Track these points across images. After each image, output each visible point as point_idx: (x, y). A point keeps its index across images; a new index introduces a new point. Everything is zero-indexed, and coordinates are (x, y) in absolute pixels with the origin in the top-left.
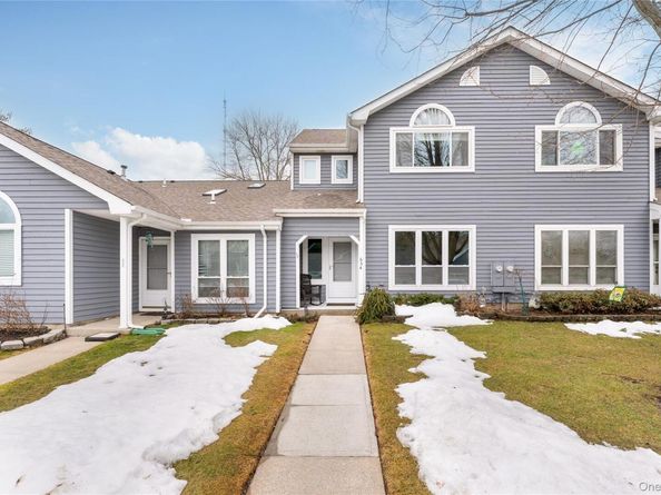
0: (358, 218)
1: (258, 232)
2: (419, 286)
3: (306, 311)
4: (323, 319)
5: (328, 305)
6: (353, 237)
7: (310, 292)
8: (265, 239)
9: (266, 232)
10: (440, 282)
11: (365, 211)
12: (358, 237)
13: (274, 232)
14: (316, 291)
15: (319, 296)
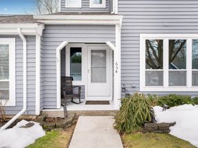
0: (114, 26)
1: (17, 37)
2: (167, 88)
3: (65, 111)
4: (81, 120)
5: (88, 103)
6: (109, 43)
7: (71, 93)
8: (25, 43)
9: (26, 36)
10: (185, 84)
11: (121, 18)
12: (114, 42)
13: (34, 37)
14: (76, 91)
15: (79, 96)
